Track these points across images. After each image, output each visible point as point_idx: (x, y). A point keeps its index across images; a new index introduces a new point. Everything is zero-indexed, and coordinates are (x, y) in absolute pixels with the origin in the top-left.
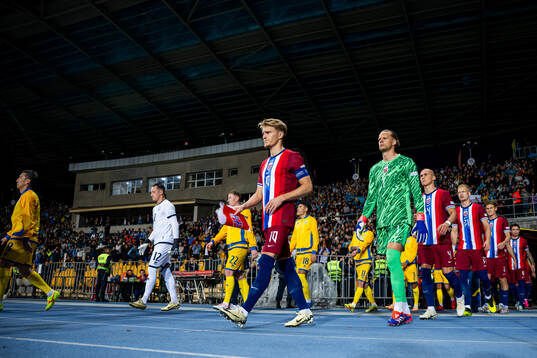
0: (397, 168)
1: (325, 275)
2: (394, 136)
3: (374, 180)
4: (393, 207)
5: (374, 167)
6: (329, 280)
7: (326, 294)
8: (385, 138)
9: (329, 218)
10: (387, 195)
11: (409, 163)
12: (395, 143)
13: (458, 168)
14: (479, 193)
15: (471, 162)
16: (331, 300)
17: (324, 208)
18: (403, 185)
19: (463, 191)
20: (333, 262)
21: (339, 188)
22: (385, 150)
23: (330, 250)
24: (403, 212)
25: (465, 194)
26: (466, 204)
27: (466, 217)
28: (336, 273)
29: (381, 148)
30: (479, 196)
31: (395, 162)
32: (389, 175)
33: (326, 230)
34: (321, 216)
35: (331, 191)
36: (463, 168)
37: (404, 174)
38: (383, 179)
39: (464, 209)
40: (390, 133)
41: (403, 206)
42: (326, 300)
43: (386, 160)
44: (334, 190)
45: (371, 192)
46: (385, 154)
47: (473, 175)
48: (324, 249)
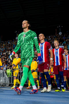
0: (29, 36)
1: (5, 75)
2: (28, 23)
3: (20, 39)
4: (27, 50)
5: (20, 34)
6: (6, 76)
7: (5, 81)
8: (25, 23)
9: (7, 53)
10: (24, 46)
11: (34, 34)
12: (28, 25)
13: (55, 36)
14: (63, 45)
15: (60, 33)
16: (7, 84)
17: (5, 49)
18: (31, 42)
19: (56, 43)
20: (8, 70)
21: (10, 42)
22: (24, 28)
23: (7, 65)
24: (30, 53)
25: (57, 44)
26: (57, 48)
27: (57, 53)
28: (9, 74)
29: (23, 27)
30: (63, 46)
31: (28, 33)
32: (26, 38)
33: (6, 58)
34: (4, 52)
35: (8, 43)
36: (57, 36)
37: (32, 38)
38: (23, 39)
39: (56, 49)
40: (27, 21)
41: (30, 50)
42: (5, 84)
43: (25, 32)
44: (9, 43)
45: (18, 44)
46: (24, 29)
47: (61, 38)
48: (5, 65)
